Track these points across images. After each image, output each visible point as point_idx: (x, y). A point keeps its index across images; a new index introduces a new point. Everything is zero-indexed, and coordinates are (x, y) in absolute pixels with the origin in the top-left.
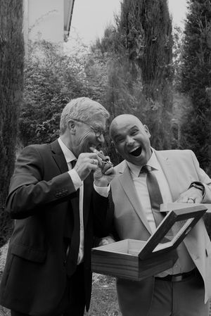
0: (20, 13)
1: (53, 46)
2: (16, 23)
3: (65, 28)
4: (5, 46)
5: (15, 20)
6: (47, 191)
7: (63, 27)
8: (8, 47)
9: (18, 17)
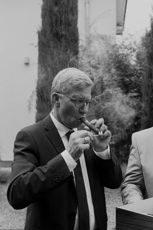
0: (75, 12)
1: (108, 37)
2: (72, 19)
3: (118, 25)
4: (63, 38)
5: (70, 17)
6: (43, 179)
7: (116, 24)
8: (65, 39)
9: (73, 15)
